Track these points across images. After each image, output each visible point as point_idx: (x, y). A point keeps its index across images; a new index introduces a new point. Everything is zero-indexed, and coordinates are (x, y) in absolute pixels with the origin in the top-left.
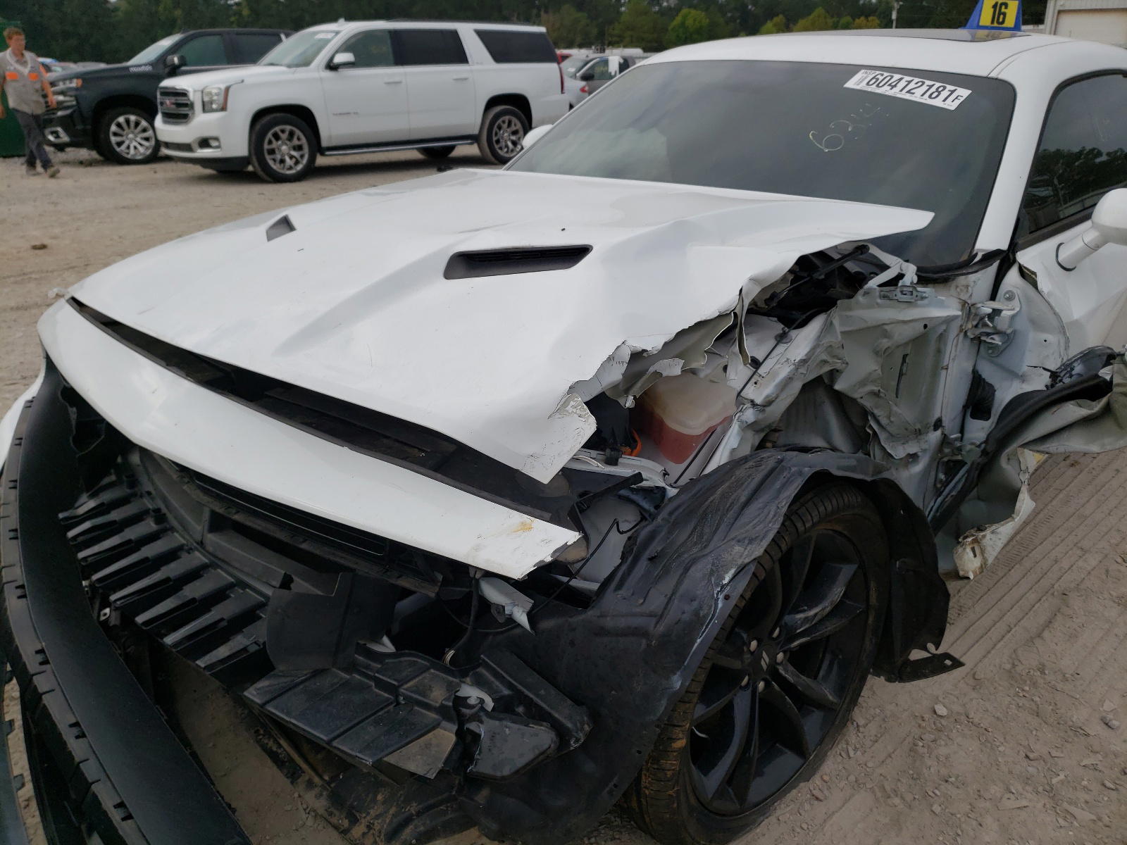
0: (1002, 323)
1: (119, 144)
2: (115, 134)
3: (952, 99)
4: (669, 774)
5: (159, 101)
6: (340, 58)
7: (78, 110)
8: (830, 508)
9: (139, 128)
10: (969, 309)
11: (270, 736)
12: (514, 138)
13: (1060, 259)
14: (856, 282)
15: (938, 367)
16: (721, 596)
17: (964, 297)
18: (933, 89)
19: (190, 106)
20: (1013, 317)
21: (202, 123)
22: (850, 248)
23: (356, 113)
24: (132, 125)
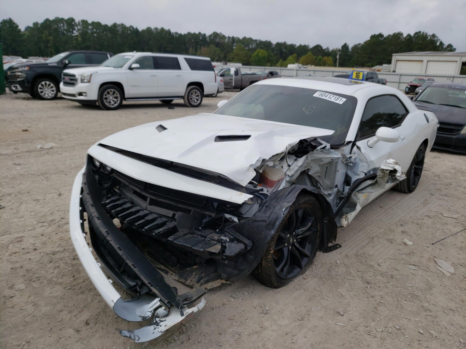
0: (352, 160)
1: (42, 92)
2: (40, 88)
3: (341, 101)
4: (269, 260)
5: (62, 77)
6: (134, 66)
7: (26, 79)
8: (307, 199)
9: (50, 87)
10: (344, 156)
11: (158, 265)
12: (197, 98)
13: (368, 144)
14: (314, 148)
15: (336, 171)
16: (282, 214)
17: (342, 153)
18: (336, 98)
19: (76, 80)
20: (355, 158)
21: (80, 87)
22: (313, 139)
23: (139, 86)
24: (47, 85)
